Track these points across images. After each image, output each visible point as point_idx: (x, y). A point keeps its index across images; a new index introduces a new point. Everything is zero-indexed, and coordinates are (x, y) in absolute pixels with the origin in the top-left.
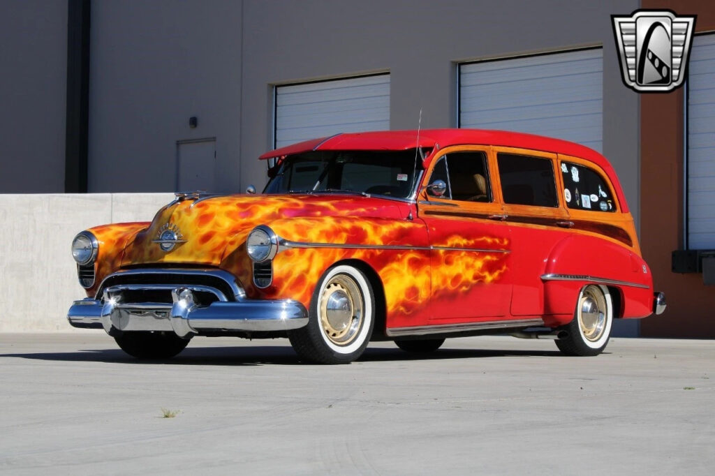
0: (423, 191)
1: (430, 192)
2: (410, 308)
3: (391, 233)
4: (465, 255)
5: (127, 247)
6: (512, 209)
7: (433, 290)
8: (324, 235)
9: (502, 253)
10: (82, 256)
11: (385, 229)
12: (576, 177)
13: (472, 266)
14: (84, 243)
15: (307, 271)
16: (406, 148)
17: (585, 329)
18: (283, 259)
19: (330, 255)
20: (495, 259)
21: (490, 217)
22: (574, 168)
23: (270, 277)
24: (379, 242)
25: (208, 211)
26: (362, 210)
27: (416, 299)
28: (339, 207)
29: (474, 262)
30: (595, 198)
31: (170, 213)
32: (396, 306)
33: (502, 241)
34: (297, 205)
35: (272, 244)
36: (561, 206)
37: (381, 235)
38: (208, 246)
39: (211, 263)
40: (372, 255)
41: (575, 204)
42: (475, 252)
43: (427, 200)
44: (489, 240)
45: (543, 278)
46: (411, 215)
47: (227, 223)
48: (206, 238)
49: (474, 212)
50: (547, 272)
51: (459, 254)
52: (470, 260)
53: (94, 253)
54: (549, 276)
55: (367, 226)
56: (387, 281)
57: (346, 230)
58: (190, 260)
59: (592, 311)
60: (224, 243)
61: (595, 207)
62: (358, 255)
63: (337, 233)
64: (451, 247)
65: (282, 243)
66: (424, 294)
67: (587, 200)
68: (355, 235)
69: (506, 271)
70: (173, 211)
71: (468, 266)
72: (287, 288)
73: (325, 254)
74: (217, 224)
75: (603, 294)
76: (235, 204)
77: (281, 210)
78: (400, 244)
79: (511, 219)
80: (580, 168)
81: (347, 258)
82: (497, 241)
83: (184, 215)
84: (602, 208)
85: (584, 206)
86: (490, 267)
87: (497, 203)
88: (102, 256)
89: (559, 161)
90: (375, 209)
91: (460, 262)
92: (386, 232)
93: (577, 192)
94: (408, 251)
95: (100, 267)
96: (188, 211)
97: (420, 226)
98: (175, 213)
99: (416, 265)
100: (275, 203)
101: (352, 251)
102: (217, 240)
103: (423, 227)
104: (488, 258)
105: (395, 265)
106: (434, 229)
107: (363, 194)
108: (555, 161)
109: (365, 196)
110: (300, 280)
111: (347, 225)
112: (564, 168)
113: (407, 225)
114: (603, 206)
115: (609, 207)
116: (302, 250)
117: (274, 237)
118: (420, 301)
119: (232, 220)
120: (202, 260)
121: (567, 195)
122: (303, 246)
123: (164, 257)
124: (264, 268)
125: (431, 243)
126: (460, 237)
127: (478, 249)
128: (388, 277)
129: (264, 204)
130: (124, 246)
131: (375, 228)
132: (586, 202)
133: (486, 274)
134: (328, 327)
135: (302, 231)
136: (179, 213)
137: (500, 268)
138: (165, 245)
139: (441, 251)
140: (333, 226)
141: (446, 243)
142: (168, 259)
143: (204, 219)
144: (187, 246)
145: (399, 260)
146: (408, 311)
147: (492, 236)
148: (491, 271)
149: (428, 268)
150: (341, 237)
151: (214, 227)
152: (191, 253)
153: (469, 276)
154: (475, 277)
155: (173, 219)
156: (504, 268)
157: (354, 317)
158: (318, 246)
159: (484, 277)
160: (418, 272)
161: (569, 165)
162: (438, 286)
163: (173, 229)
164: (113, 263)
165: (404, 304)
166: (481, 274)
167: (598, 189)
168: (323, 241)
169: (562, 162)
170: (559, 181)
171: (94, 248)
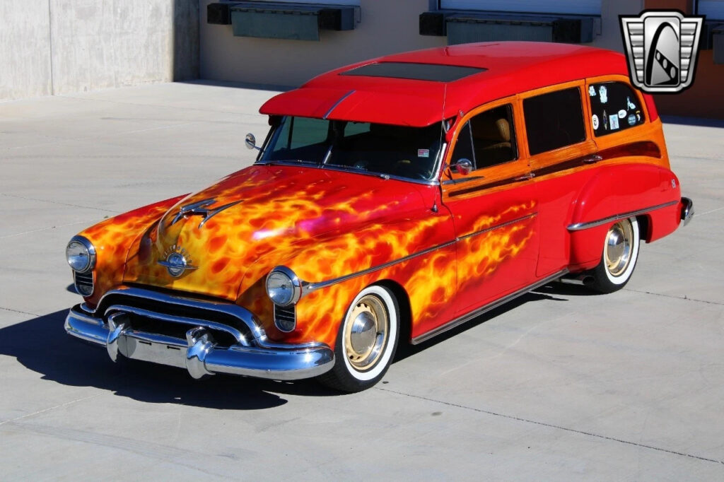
0: (446, 170)
1: (453, 169)
2: (434, 310)
3: (416, 238)
4: (492, 235)
5: (129, 260)
6: (539, 162)
7: (459, 283)
8: (349, 265)
9: (528, 219)
10: (78, 264)
11: (410, 236)
12: (604, 98)
14: (80, 249)
15: (332, 310)
16: (429, 124)
17: (610, 263)
18: (308, 302)
19: (355, 285)
20: (522, 227)
21: (517, 179)
22: (602, 88)
23: (293, 320)
24: (404, 253)
25: (219, 233)
26: (384, 207)
27: (442, 299)
28: (359, 206)
29: (501, 238)
30: (623, 114)
31: (177, 233)
32: (422, 313)
33: (528, 205)
34: (313, 212)
35: (294, 286)
36: (588, 138)
37: (407, 244)
38: (222, 276)
39: (226, 297)
40: (398, 269)
41: (603, 131)
42: (502, 228)
43: (451, 179)
44: (516, 209)
45: (570, 228)
46: (435, 207)
47: (240, 248)
48: (219, 266)
49: (500, 179)
50: (574, 223)
51: (486, 237)
52: (496, 239)
53: (92, 261)
54: (576, 227)
55: (391, 238)
56: (412, 293)
57: (370, 252)
58: (203, 290)
59: (618, 243)
60: (239, 274)
61: (624, 124)
62: (383, 275)
63: (361, 258)
64: (479, 228)
65: (304, 284)
66: (449, 292)
67: (614, 121)
68: (380, 254)
69: (533, 236)
70: (180, 231)
71: (494, 246)
72: (311, 331)
73: (350, 287)
74: (230, 249)
75: (630, 222)
76: (248, 221)
77: (297, 223)
78: (426, 247)
79: (538, 173)
80: (607, 85)
81: (372, 282)
82: (524, 206)
83: (193, 236)
84: (630, 122)
85: (612, 128)
86: (516, 239)
87: (524, 159)
88: (101, 265)
89: (587, 86)
90: (397, 203)
91: (486, 244)
92: (411, 239)
93: (605, 114)
94: (434, 253)
95: (99, 275)
96: (197, 231)
97: (445, 218)
98: (182, 234)
99: (442, 264)
100: (290, 213)
101: (377, 274)
102: (232, 269)
103: (449, 219)
104: (515, 229)
105: (421, 273)
106: (460, 217)
107: (382, 176)
108: (582, 88)
109: (383, 178)
110: (326, 320)
111: (371, 244)
112: (592, 92)
113: (431, 222)
114: (632, 120)
115: (637, 118)
116: (327, 290)
117: (295, 279)
118: (446, 300)
119: (245, 243)
120: (216, 292)
121: (595, 122)
122: (326, 284)
123: (172, 283)
124: (287, 312)
125: (457, 235)
126: (486, 217)
127: (503, 224)
128: (413, 288)
129: (278, 216)
130: (125, 257)
131: (400, 238)
132: (614, 122)
133: (513, 247)
134: (352, 352)
135: (325, 266)
136: (187, 234)
137: (527, 236)
138: (174, 270)
139: (468, 239)
140: (357, 251)
141: (472, 229)
142: (178, 285)
143: (216, 242)
144: (199, 274)
145: (425, 266)
146: (433, 315)
147: (519, 203)
148: (517, 243)
149: (454, 263)
150: (366, 262)
151: (226, 253)
152: (203, 283)
153: (495, 256)
154: (501, 255)
155: (181, 240)
156: (531, 233)
157: (378, 334)
158: (341, 280)
159: (511, 251)
160: (444, 271)
161: (597, 87)
162: (465, 278)
163: (182, 253)
164: (113, 275)
165: (431, 309)
166: (508, 249)
167: (627, 102)
168: (348, 272)
169: (590, 85)
170: (587, 108)
171: (91, 254)
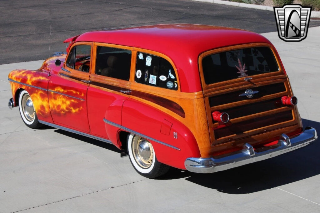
4: (62, 97)
9: (80, 100)
12: (149, 62)
13: (65, 103)
20: (76, 102)
21: (82, 80)
22: (149, 57)
29: (66, 101)
30: (163, 78)
32: (38, 112)
33: (81, 94)
36: (130, 80)
37: (32, 81)
41: (143, 81)
43: (64, 68)
44: (74, 92)
49: (75, 77)
51: (59, 96)
52: (64, 100)
55: (29, 76)
62: (23, 88)
64: (57, 91)
66: (47, 110)
67: (153, 79)
68: (24, 79)
69: (82, 110)
71: (63, 103)
78: (37, 86)
82: (78, 93)
84: (168, 86)
85: (150, 82)
86: (74, 105)
89: (137, 52)
91: (60, 99)
92: (34, 80)
93: (147, 72)
94: (40, 90)
97: (47, 79)
99: (42, 96)
101: (22, 85)
104: (73, 101)
105: (35, 95)
106: (51, 82)
112: (141, 57)
113: (42, 78)
114: (170, 84)
118: (46, 112)
126: (61, 88)
127: (68, 95)
128: (33, 99)
133: (72, 108)
137: (79, 108)
139: (52, 93)
141: (55, 90)
145: (37, 93)
146: (43, 115)
147: (76, 90)
148: (75, 108)
149: (47, 99)
150: (20, 79)
153: (64, 107)
154: (67, 108)
156: (81, 108)
160: (43, 99)
161: (145, 55)
162: (52, 108)
165: (41, 112)
